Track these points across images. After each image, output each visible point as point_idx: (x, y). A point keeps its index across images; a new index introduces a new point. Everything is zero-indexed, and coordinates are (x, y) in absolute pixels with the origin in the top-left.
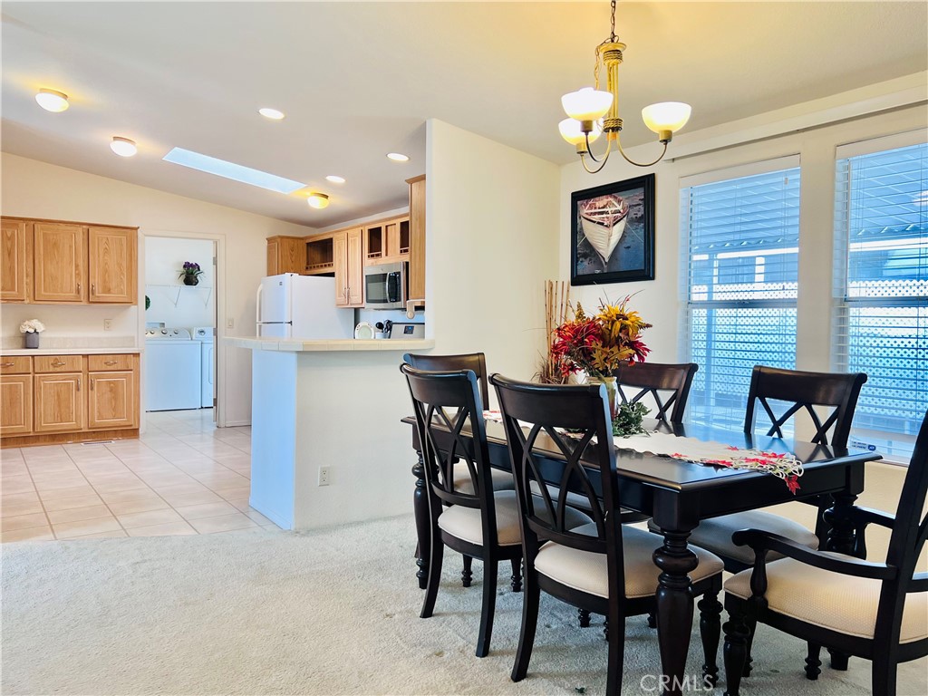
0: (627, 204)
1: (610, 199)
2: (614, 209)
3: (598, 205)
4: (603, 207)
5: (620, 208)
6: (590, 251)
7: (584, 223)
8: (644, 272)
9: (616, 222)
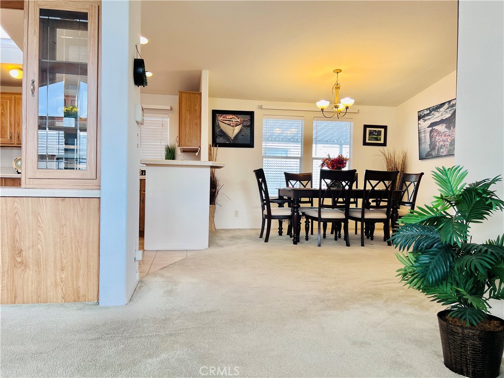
0: (242, 119)
1: (234, 116)
2: (236, 120)
3: (227, 117)
4: (231, 119)
5: (239, 120)
6: (224, 134)
7: (220, 123)
8: (251, 145)
9: (237, 125)
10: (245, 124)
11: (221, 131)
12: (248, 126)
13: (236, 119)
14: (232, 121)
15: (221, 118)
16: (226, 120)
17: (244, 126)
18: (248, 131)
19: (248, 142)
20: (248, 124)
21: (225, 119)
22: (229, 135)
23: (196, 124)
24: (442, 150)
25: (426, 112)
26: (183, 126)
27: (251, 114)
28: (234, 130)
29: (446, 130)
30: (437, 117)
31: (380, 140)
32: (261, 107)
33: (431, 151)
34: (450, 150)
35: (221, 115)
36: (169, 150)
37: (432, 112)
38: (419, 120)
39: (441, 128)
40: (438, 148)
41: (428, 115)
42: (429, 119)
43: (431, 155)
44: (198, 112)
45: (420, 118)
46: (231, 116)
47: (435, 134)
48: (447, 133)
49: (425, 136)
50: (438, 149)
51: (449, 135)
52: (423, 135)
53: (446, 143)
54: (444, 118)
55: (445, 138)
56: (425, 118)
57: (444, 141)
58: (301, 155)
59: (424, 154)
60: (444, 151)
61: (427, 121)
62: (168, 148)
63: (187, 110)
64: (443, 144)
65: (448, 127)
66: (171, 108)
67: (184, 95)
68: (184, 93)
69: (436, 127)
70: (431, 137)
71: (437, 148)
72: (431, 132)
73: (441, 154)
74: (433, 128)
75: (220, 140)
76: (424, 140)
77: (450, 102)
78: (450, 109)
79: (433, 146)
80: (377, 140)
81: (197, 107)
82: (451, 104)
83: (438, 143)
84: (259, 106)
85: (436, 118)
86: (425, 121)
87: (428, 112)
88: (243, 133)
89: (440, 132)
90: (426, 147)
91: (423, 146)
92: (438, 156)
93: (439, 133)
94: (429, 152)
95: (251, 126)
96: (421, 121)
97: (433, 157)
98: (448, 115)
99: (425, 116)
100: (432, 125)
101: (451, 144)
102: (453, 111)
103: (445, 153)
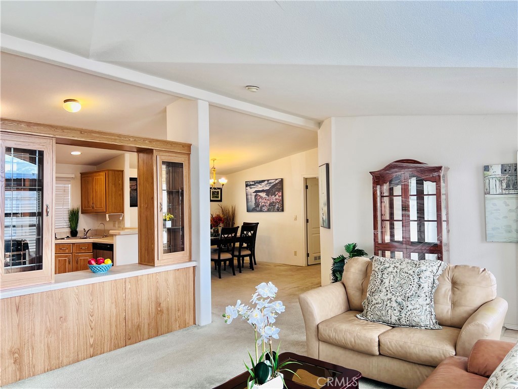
24: (264, 208)
26: (110, 196)
29: (266, 196)
30: (260, 187)
33: (255, 207)
34: (269, 209)
36: (74, 213)
37: (256, 184)
39: (263, 195)
41: (253, 185)
42: (254, 188)
44: (121, 185)
45: (247, 186)
47: (258, 198)
48: (267, 199)
49: (251, 198)
50: (261, 207)
52: (249, 197)
53: (266, 204)
54: (264, 190)
55: (266, 201)
62: (73, 211)
64: (264, 205)
65: (268, 195)
68: (110, 170)
69: (259, 194)
70: (256, 199)
72: (256, 196)
73: (263, 210)
74: (257, 194)
76: (250, 200)
77: (268, 180)
78: (269, 184)
79: (257, 204)
80: (217, 198)
81: (120, 182)
82: (269, 182)
83: (260, 203)
86: (251, 188)
87: (253, 183)
90: (252, 204)
91: (250, 204)
92: (261, 211)
93: (261, 197)
94: (254, 208)
96: (248, 188)
97: (257, 211)
98: (267, 188)
99: (251, 185)
100: (256, 192)
101: (269, 205)
102: (270, 186)
103: (266, 210)
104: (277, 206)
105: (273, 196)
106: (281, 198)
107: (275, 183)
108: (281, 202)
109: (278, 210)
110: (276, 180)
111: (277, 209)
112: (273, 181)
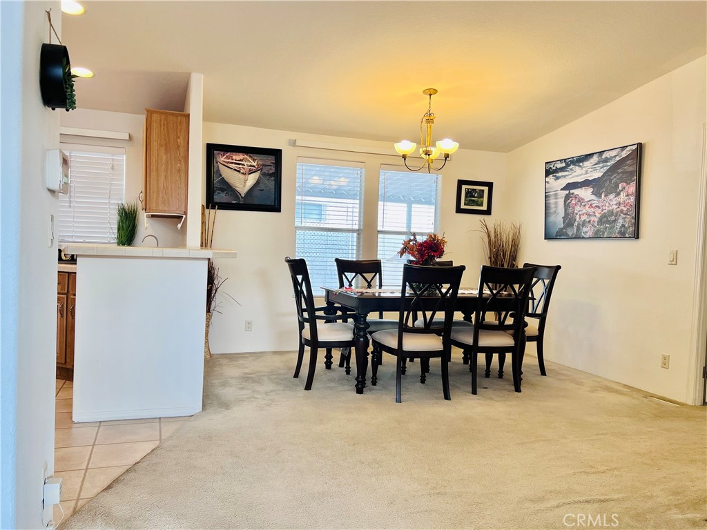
0: (261, 163)
1: (246, 156)
2: (249, 164)
3: (234, 157)
4: (240, 160)
5: (255, 164)
6: (227, 187)
7: (221, 166)
8: (275, 207)
9: (251, 172)
10: (265, 170)
11: (223, 181)
12: (271, 175)
13: (249, 162)
14: (243, 165)
15: (222, 159)
16: (232, 163)
17: (264, 174)
18: (271, 184)
19: (270, 202)
20: (271, 172)
21: (230, 161)
22: (237, 189)
23: (179, 171)
24: (585, 229)
25: (559, 165)
26: (154, 173)
27: (277, 154)
28: (246, 181)
29: (593, 197)
30: (577, 174)
31: (481, 205)
32: (293, 143)
33: (565, 228)
34: (598, 231)
35: (222, 153)
36: (126, 213)
37: (569, 166)
38: (547, 176)
39: (585, 193)
40: (579, 224)
41: (562, 169)
42: (565, 176)
43: (566, 234)
44: (182, 150)
45: (548, 173)
46: (240, 156)
47: (573, 202)
48: (595, 203)
50: (578, 227)
51: (598, 207)
53: (593, 218)
54: (590, 179)
55: (591, 211)
56: (557, 175)
57: (589, 215)
58: (360, 225)
59: (554, 231)
60: (588, 231)
61: (560, 180)
62: (124, 209)
63: (161, 145)
64: (588, 220)
65: (597, 194)
66: (130, 137)
67: (155, 117)
68: (156, 112)
69: (576, 192)
70: (567, 206)
71: (576, 224)
72: (567, 197)
73: (583, 235)
74: (571, 191)
75: (220, 197)
76: (554, 210)
77: (601, 153)
78: (601, 165)
79: (569, 220)
80: (478, 205)
81: (181, 141)
82: (604, 157)
83: (578, 217)
84: (290, 140)
85: (577, 176)
86: (557, 178)
87: (564, 165)
88: (262, 186)
89: (583, 199)
90: (558, 220)
91: (552, 219)
92: (578, 237)
93: (580, 200)
94: (562, 229)
95: (277, 175)
96: (551, 178)
97: (569, 238)
98: (598, 175)
99: (557, 171)
100: (570, 186)
101: (601, 222)
102: (605, 169)
103: (590, 234)
104: (620, 222)
105: (612, 196)
106: (632, 199)
107: (618, 159)
108: (633, 213)
109: (622, 236)
110: (623, 148)
111: (620, 232)
112: (614, 153)
